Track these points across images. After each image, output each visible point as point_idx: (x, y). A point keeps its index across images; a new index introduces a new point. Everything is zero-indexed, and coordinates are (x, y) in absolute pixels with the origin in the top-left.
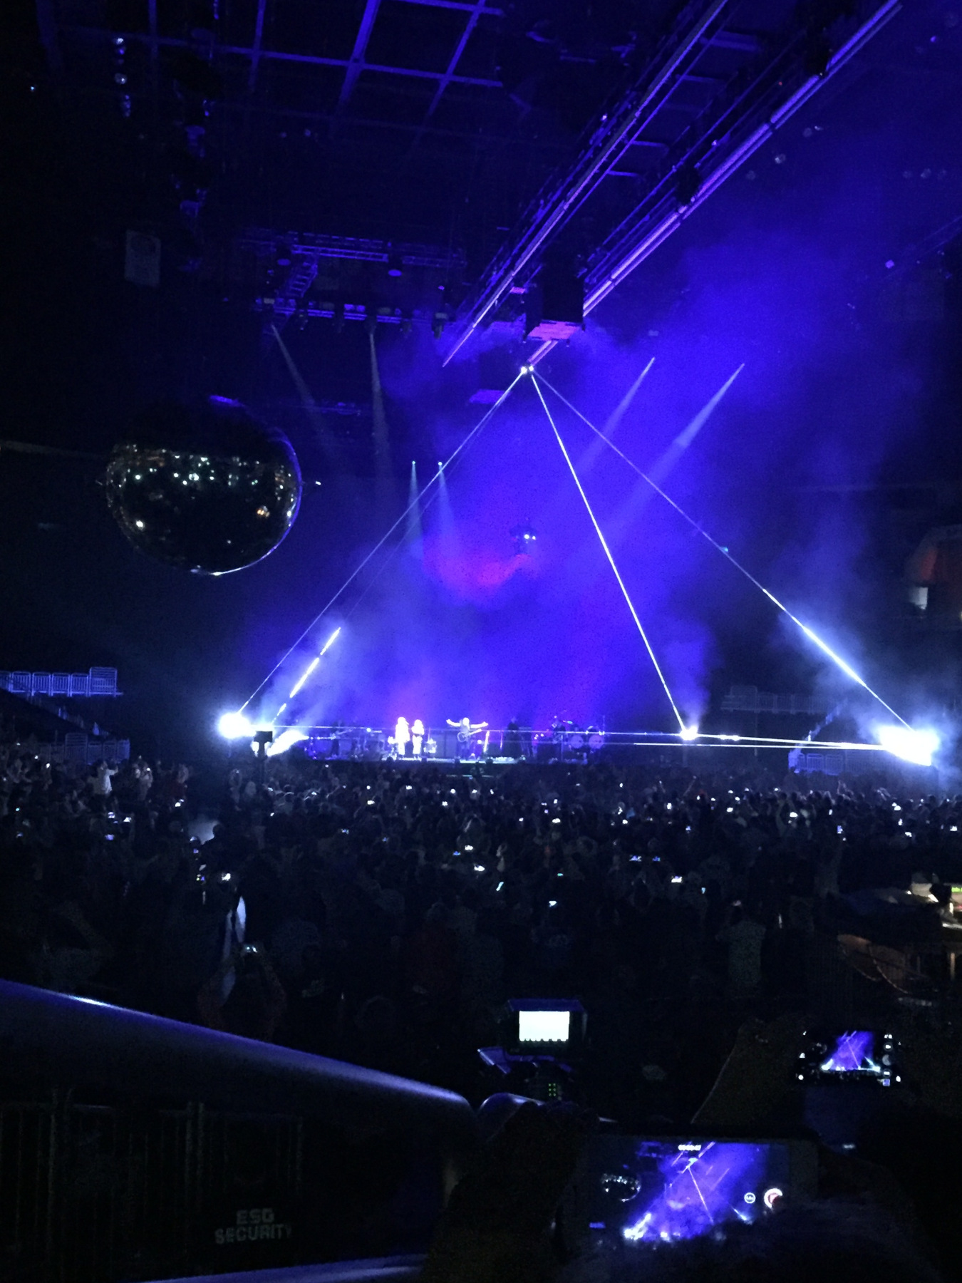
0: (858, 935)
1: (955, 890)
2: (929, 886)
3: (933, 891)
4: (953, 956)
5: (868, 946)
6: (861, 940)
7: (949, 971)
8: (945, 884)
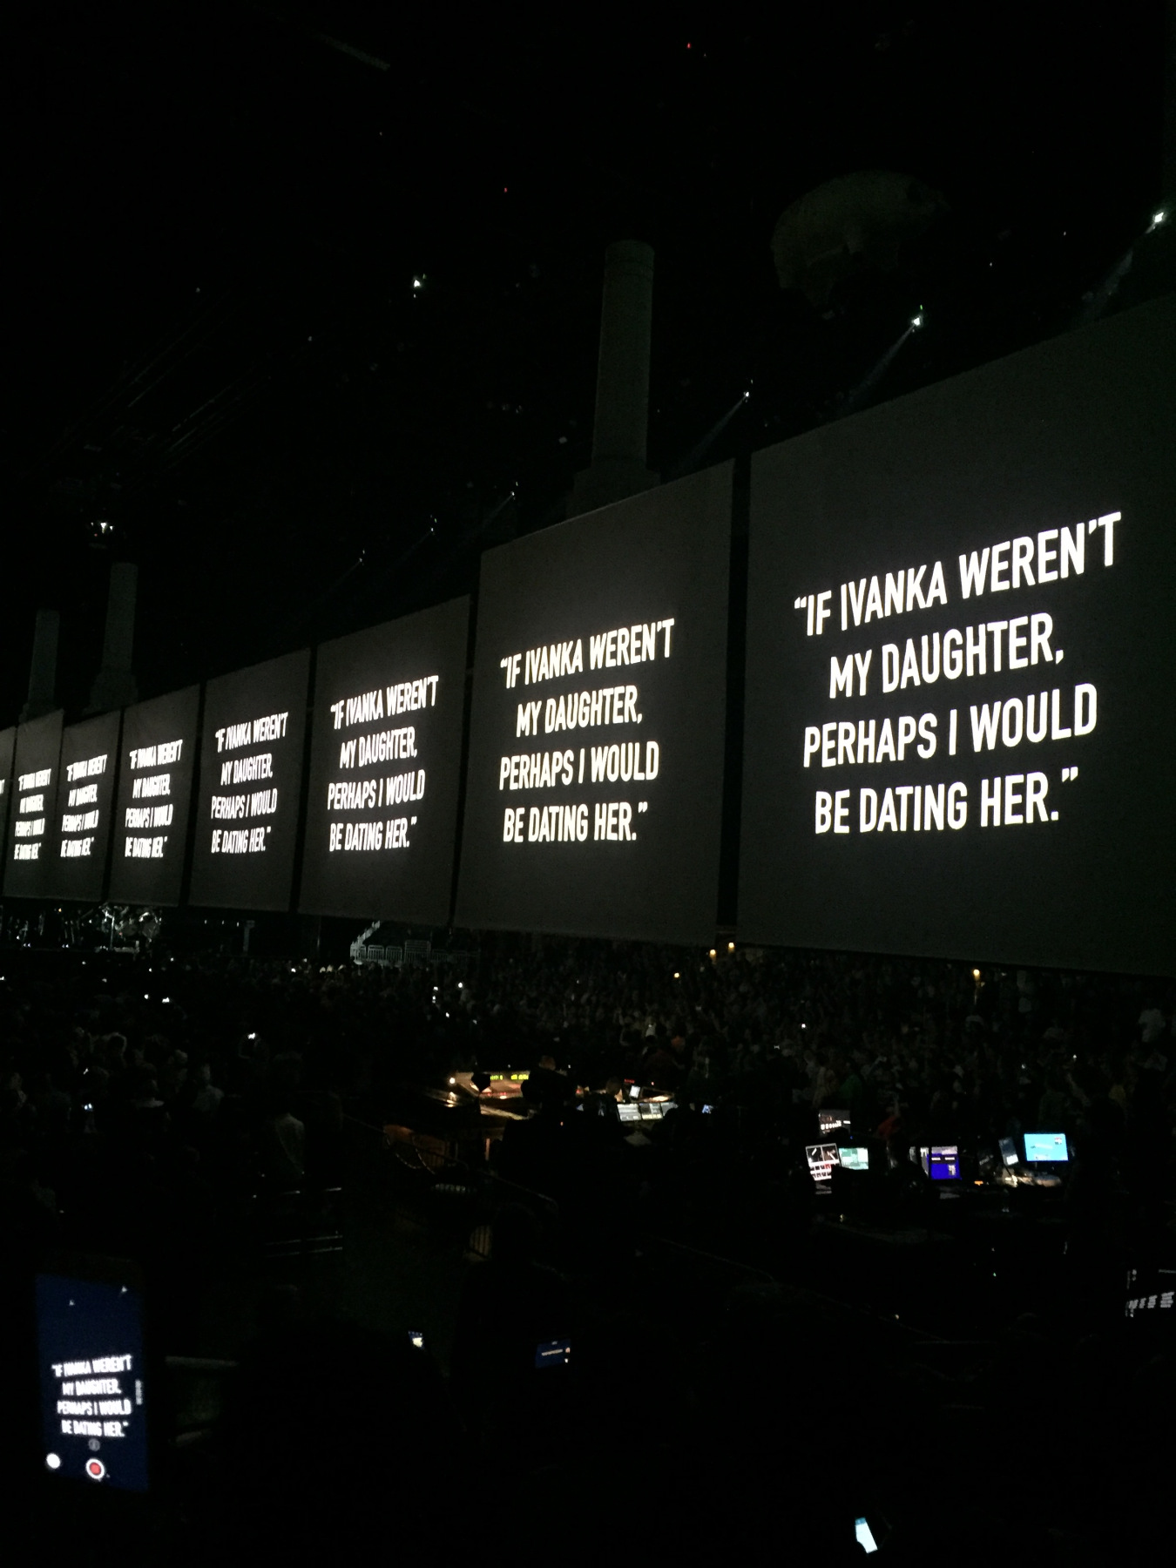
0: (402, 1125)
1: (492, 1078)
2: (471, 1075)
3: (474, 1080)
4: (488, 1141)
5: (411, 1135)
6: (405, 1130)
7: (484, 1156)
8: (486, 1073)
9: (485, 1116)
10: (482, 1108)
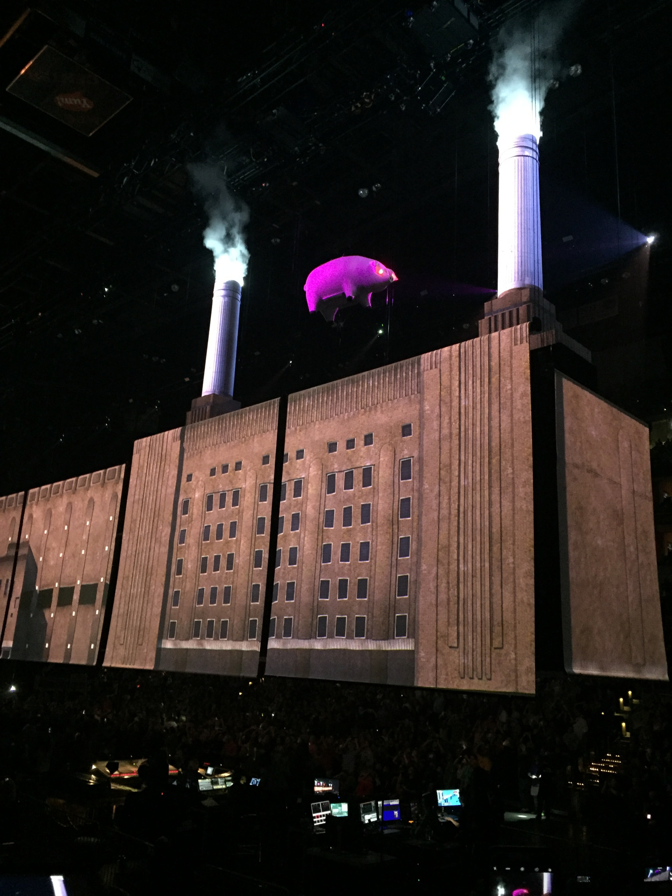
9: (113, 789)
10: (112, 785)
